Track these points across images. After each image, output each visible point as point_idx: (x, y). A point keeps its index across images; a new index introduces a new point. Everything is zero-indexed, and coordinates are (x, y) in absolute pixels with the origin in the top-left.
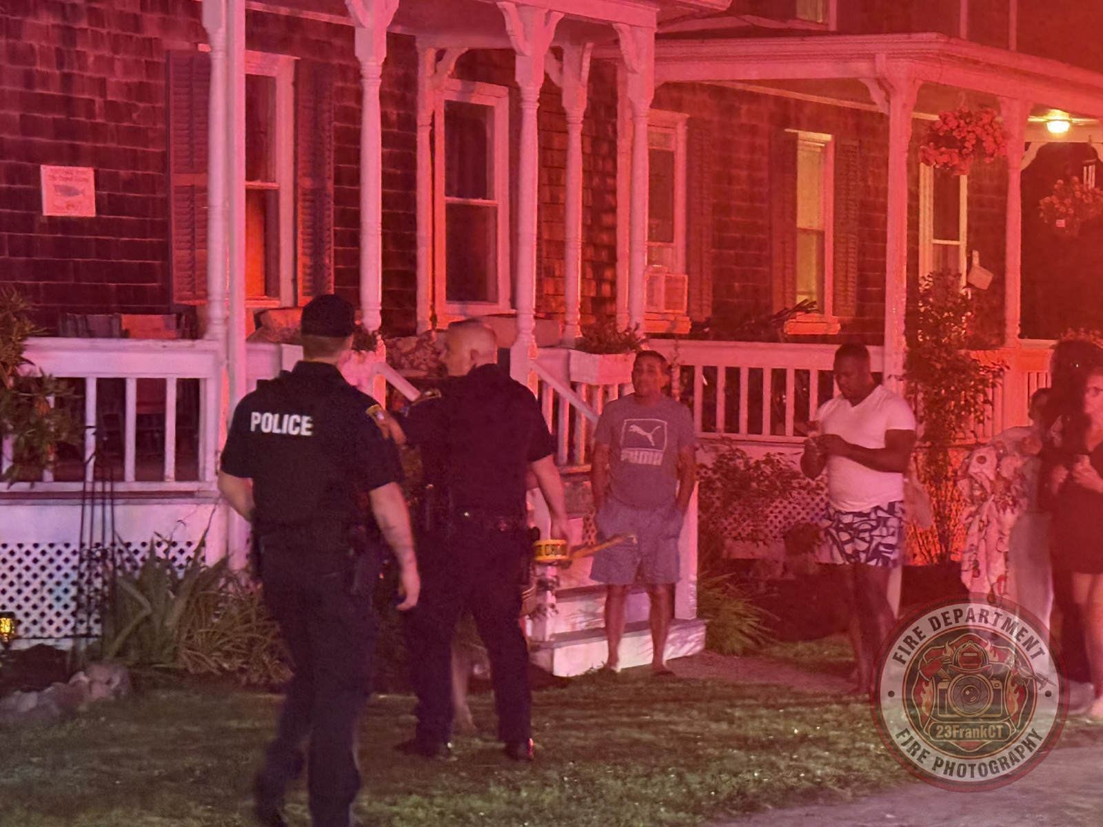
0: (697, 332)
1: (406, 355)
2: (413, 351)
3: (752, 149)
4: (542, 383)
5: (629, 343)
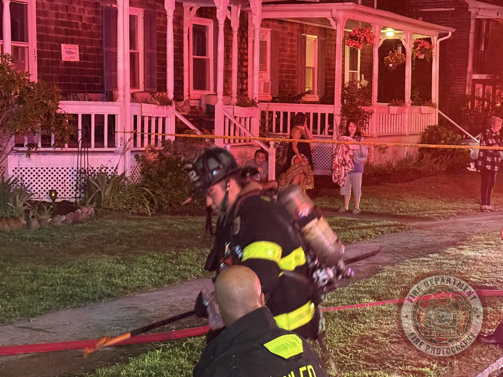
0: (274, 100)
1: (181, 107)
2: (183, 106)
3: (291, 41)
4: (225, 116)
5: (253, 104)
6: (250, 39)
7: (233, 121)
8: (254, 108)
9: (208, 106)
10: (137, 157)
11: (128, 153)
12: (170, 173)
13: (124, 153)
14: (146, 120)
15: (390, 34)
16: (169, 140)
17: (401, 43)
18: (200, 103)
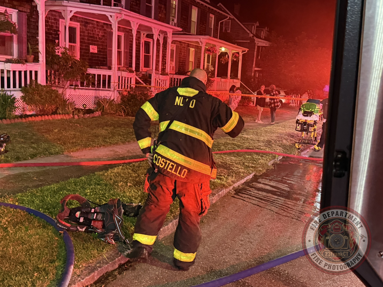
2: (139, 74)
3: (184, 50)
4: (156, 79)
5: (167, 74)
6: (167, 48)
7: (159, 81)
8: (167, 76)
9: (149, 74)
10: (119, 93)
11: (116, 91)
12: (132, 100)
13: (114, 91)
14: (124, 78)
15: (223, 49)
16: (132, 87)
17: (227, 53)
18: (146, 73)
